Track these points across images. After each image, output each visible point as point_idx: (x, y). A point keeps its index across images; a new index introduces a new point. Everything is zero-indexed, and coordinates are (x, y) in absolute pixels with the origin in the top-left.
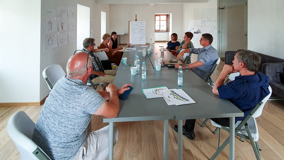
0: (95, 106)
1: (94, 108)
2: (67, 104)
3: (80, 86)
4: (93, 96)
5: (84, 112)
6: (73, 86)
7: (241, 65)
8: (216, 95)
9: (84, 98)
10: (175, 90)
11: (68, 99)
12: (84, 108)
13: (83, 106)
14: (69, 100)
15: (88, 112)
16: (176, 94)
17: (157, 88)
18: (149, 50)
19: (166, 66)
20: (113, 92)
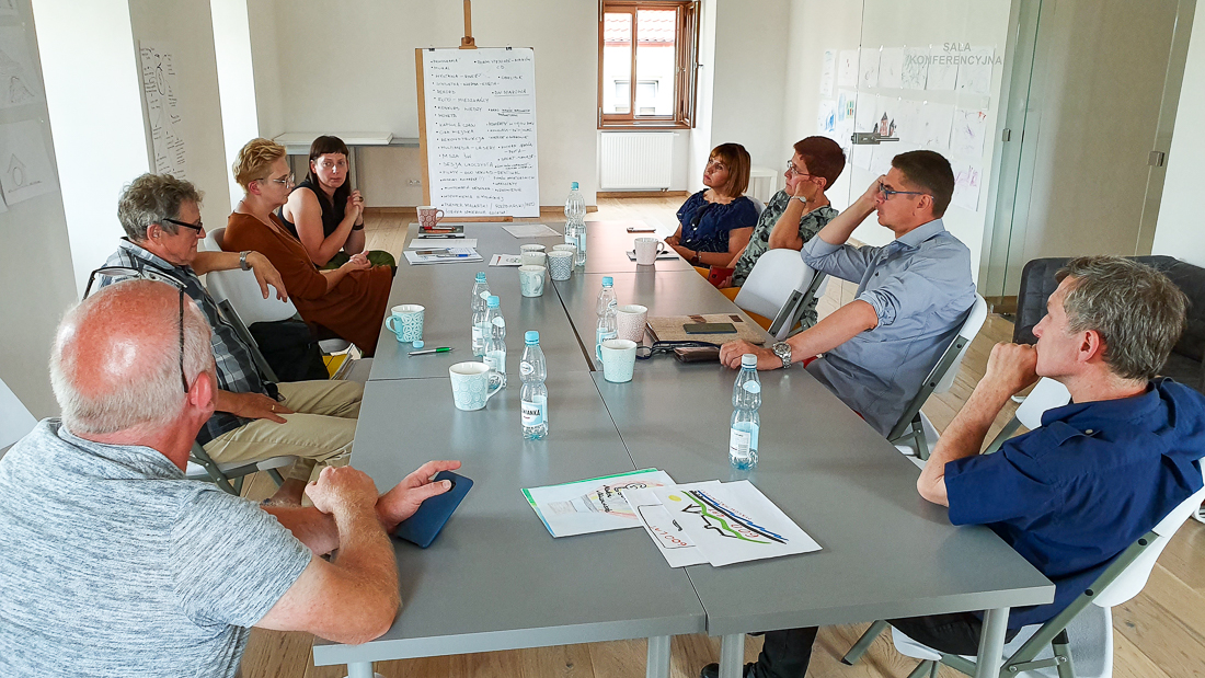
0: (260, 585)
1: (260, 598)
2: (93, 578)
3: (155, 484)
4: (241, 536)
5: (200, 619)
6: (112, 483)
7: (1086, 347)
8: (933, 509)
9: (192, 548)
10: (712, 489)
11: (95, 555)
12: (197, 596)
13: (195, 589)
14: (105, 557)
15: (226, 615)
16: (715, 506)
17: (612, 482)
18: (560, 253)
19: (668, 352)
20: (351, 509)
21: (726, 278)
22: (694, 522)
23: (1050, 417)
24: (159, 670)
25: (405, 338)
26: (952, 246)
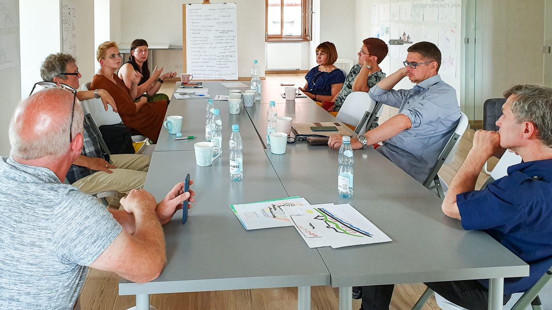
0: (95, 242)
1: (94, 249)
2: (13, 233)
3: (49, 185)
5: (64, 260)
6: (28, 185)
7: (527, 131)
8: (452, 221)
10: (330, 207)
11: (15, 221)
12: (64, 246)
13: (62, 242)
14: (21, 222)
15: (76, 258)
16: (332, 217)
17: (277, 203)
18: (248, 93)
19: (303, 140)
20: (143, 210)
21: (332, 107)
22: (320, 225)
23: (511, 170)
24: (40, 288)
25: (173, 132)
26: (446, 88)
